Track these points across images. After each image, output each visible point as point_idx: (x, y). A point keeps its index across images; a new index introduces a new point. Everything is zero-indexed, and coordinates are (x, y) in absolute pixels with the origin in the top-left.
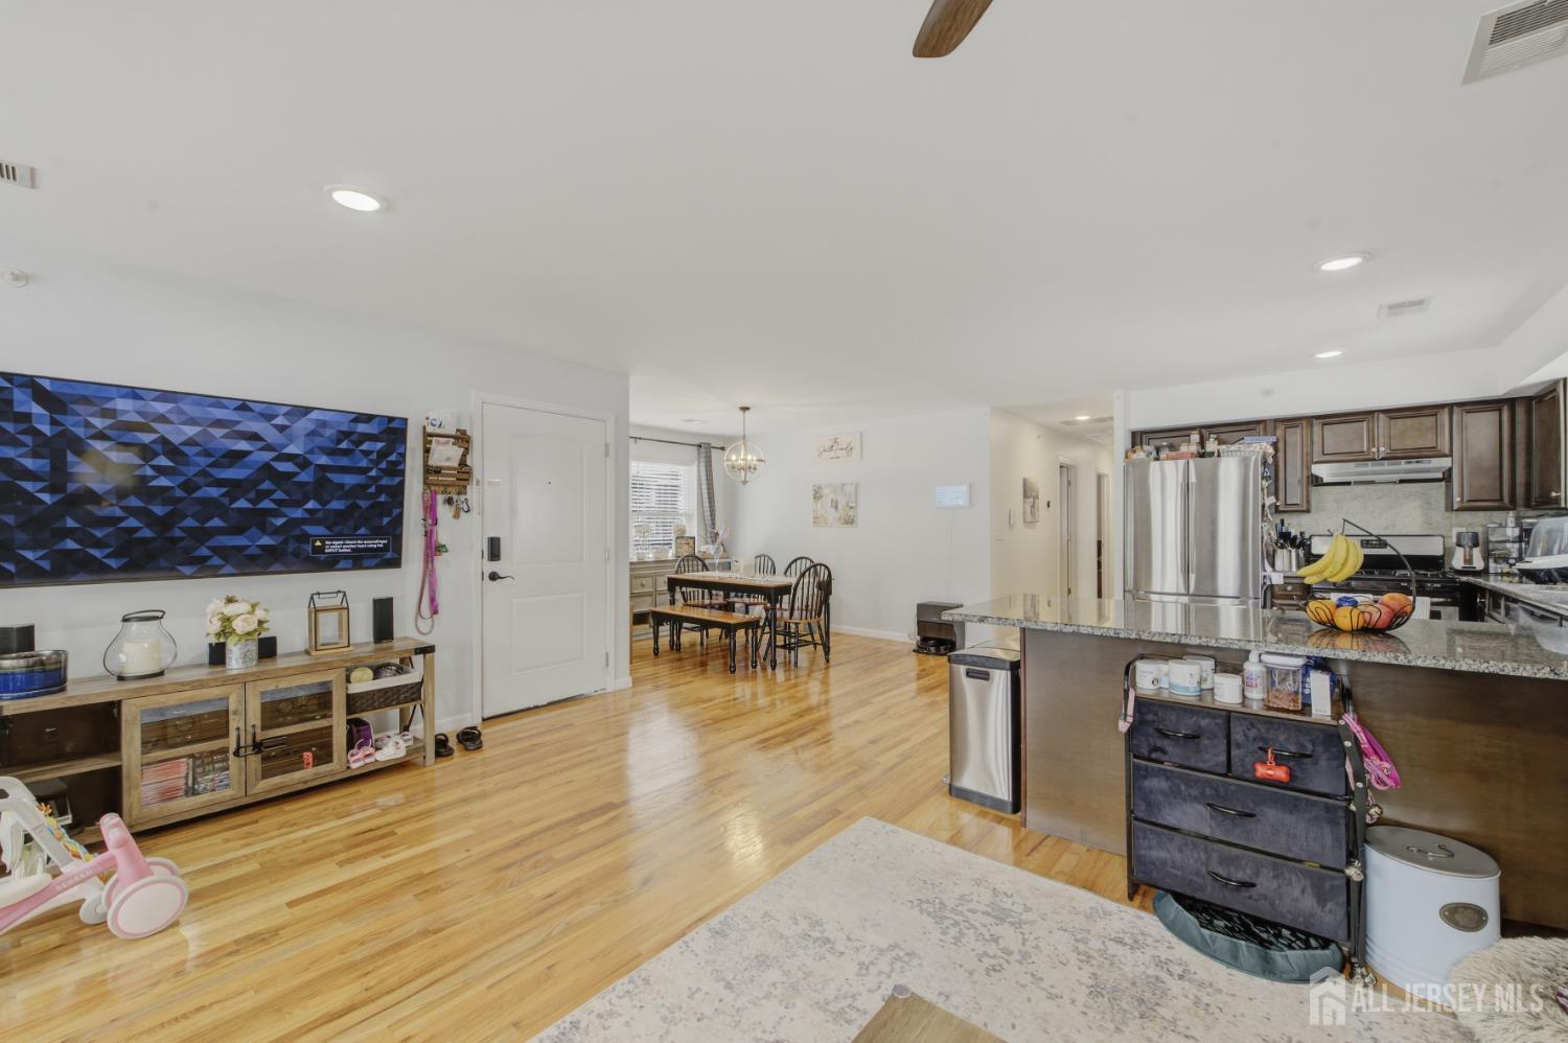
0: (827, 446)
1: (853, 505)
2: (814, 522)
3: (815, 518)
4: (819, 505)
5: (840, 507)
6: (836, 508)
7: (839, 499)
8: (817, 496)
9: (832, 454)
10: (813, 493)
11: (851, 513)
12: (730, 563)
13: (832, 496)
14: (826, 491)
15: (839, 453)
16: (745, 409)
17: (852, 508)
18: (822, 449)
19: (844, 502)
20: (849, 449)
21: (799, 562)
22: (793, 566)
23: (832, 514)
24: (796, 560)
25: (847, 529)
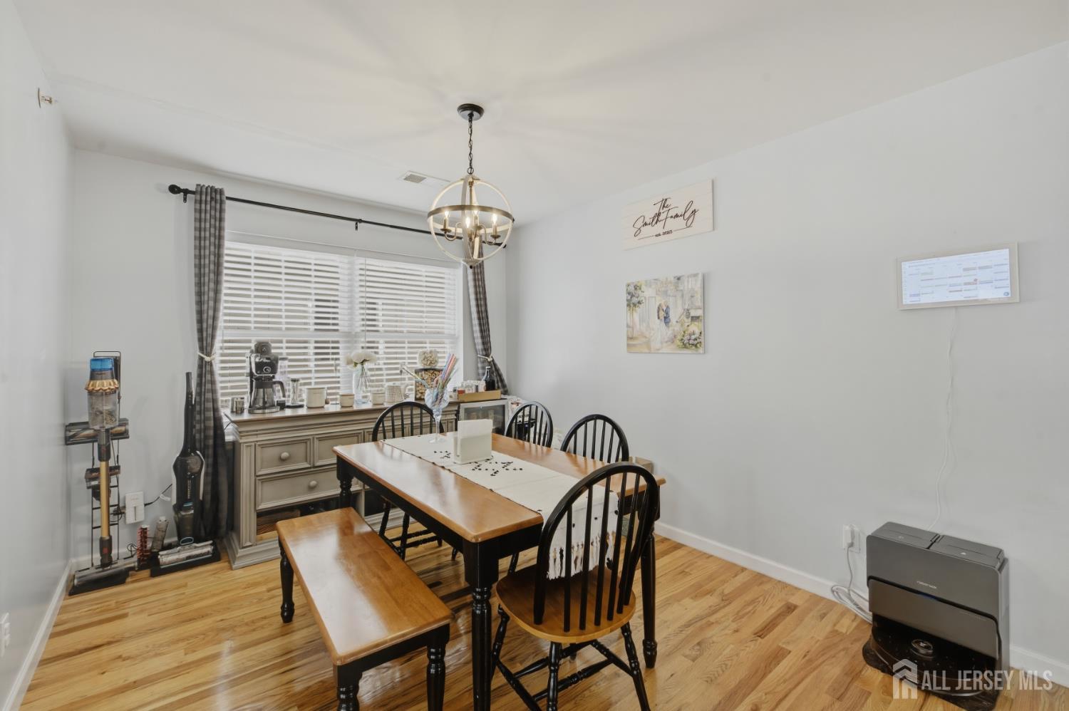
0: (649, 217)
1: (699, 313)
2: (628, 345)
3: (630, 338)
4: (636, 316)
5: (674, 317)
6: (667, 319)
7: (671, 302)
8: (633, 301)
9: (658, 228)
10: (625, 297)
11: (695, 328)
12: (503, 407)
13: (660, 300)
14: (647, 293)
15: (671, 224)
16: (472, 110)
17: (695, 319)
18: (640, 224)
19: (680, 310)
20: (690, 214)
21: (591, 424)
22: (581, 431)
23: (659, 332)
24: (585, 421)
25: (688, 356)
